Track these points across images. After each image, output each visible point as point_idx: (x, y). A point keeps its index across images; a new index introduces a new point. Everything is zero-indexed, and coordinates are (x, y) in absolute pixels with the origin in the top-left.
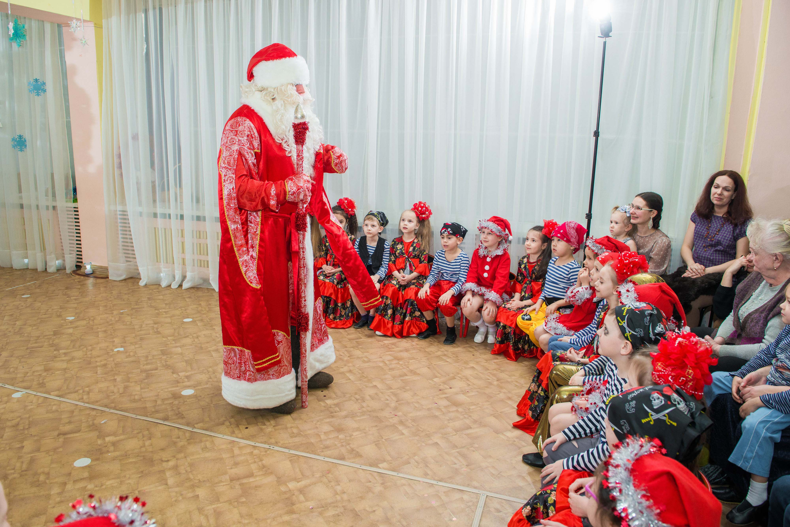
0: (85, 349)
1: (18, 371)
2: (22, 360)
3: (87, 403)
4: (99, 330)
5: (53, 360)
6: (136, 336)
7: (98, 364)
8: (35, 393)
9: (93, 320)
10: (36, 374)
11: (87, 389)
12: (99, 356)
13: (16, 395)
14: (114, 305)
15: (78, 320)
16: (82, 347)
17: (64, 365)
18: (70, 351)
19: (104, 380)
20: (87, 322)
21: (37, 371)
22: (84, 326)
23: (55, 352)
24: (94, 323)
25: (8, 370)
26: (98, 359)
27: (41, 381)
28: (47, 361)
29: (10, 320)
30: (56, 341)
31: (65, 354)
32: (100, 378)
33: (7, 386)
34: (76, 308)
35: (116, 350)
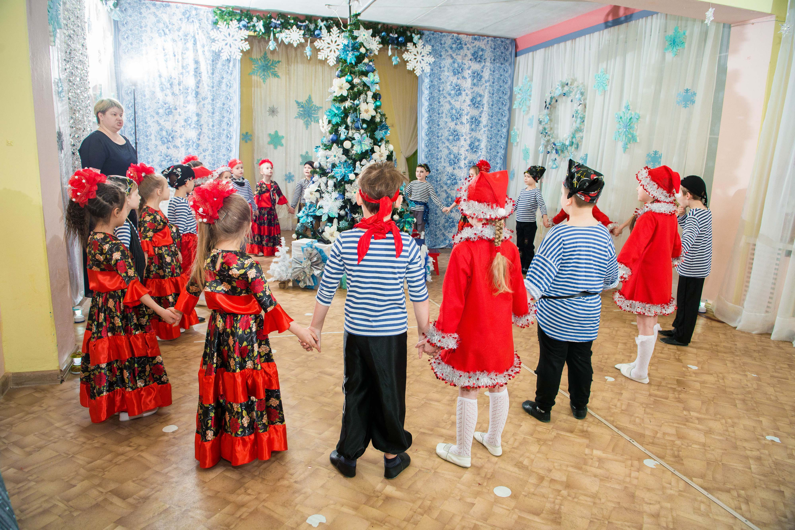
0: (723, 421)
1: (646, 426)
2: (648, 410)
3: (750, 520)
4: (734, 396)
5: (685, 425)
6: (791, 423)
7: (749, 453)
8: (672, 470)
9: (723, 379)
10: (667, 438)
11: (742, 492)
12: (746, 440)
13: (649, 463)
14: (745, 364)
15: (703, 373)
16: (718, 416)
17: (702, 439)
18: (703, 416)
19: (764, 486)
20: (716, 379)
21: (668, 434)
22: (714, 384)
23: (685, 413)
24: (724, 382)
25: (633, 417)
26: (746, 444)
27: (676, 453)
28: (678, 423)
29: (624, 349)
30: (682, 396)
31: (698, 419)
32: (758, 481)
33: (635, 443)
34: (696, 354)
35: (769, 438)
